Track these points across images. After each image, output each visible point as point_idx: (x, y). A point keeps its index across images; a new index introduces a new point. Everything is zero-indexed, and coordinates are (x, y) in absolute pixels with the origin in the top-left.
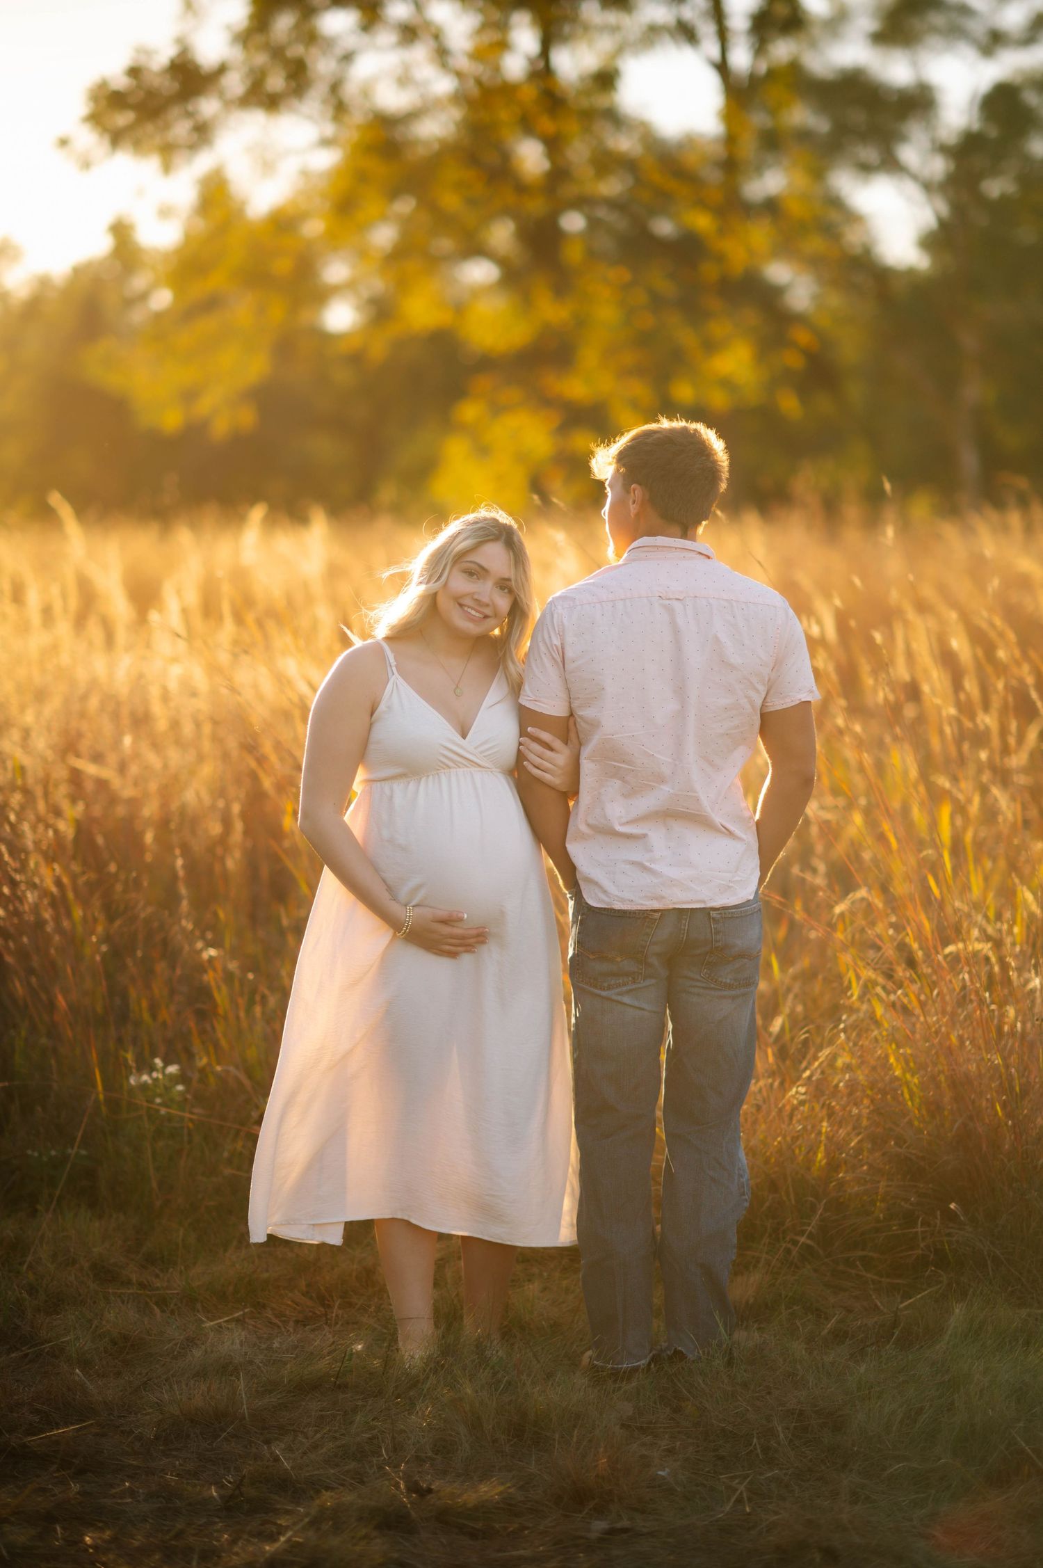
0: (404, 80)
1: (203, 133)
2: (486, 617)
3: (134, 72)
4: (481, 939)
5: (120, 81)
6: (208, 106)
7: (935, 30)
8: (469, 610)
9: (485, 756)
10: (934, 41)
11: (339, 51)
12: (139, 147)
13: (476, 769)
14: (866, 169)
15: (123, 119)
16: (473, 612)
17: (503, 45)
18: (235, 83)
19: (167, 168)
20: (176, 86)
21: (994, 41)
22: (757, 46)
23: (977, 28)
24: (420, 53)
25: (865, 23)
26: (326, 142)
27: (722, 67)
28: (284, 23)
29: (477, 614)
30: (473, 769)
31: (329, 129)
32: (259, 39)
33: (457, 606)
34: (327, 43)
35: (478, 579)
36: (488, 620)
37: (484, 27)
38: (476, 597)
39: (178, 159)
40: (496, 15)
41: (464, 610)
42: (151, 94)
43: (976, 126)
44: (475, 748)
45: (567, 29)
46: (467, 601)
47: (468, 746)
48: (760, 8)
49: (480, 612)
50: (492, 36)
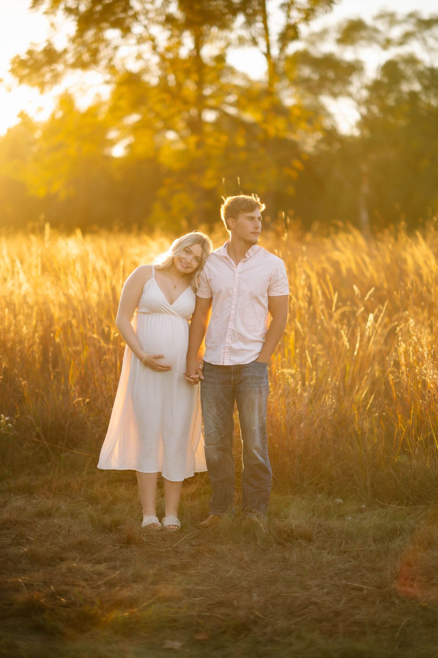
0: (139, 57)
1: (56, 77)
2: (188, 267)
3: (30, 53)
4: (169, 369)
5: (24, 56)
6: (59, 67)
7: (362, 38)
8: (183, 264)
9: (176, 312)
10: (363, 43)
11: (112, 46)
12: (31, 83)
13: (172, 315)
14: (335, 95)
15: (26, 71)
16: (184, 265)
17: (180, 44)
18: (70, 58)
19: (42, 91)
20: (46, 59)
21: (387, 43)
22: (281, 46)
23: (381, 38)
24: (146, 47)
25: (334, 35)
26: (107, 83)
27: (268, 55)
28: (90, 34)
29: (185, 266)
30: (171, 315)
31: (108, 77)
32: (79, 40)
33: (180, 261)
34: (107, 43)
35: (189, 254)
36: (188, 269)
37: (171, 37)
38: (186, 260)
39: (47, 88)
40: (176, 32)
41: (181, 263)
42: (36, 62)
43: (379, 78)
44: (174, 309)
45: (206, 39)
46: (183, 261)
47: (172, 308)
48: (283, 31)
49: (186, 265)
50: (175, 40)
